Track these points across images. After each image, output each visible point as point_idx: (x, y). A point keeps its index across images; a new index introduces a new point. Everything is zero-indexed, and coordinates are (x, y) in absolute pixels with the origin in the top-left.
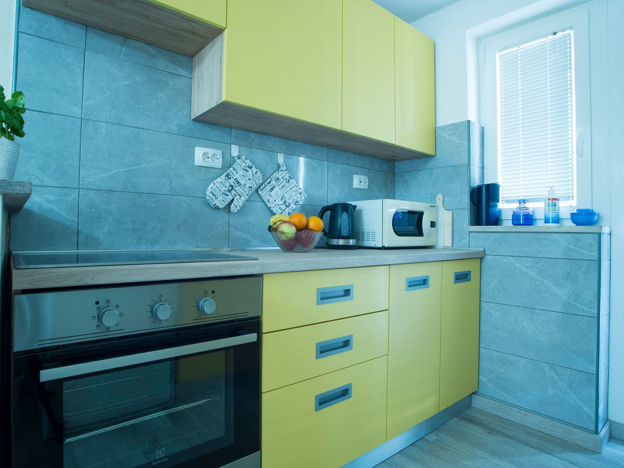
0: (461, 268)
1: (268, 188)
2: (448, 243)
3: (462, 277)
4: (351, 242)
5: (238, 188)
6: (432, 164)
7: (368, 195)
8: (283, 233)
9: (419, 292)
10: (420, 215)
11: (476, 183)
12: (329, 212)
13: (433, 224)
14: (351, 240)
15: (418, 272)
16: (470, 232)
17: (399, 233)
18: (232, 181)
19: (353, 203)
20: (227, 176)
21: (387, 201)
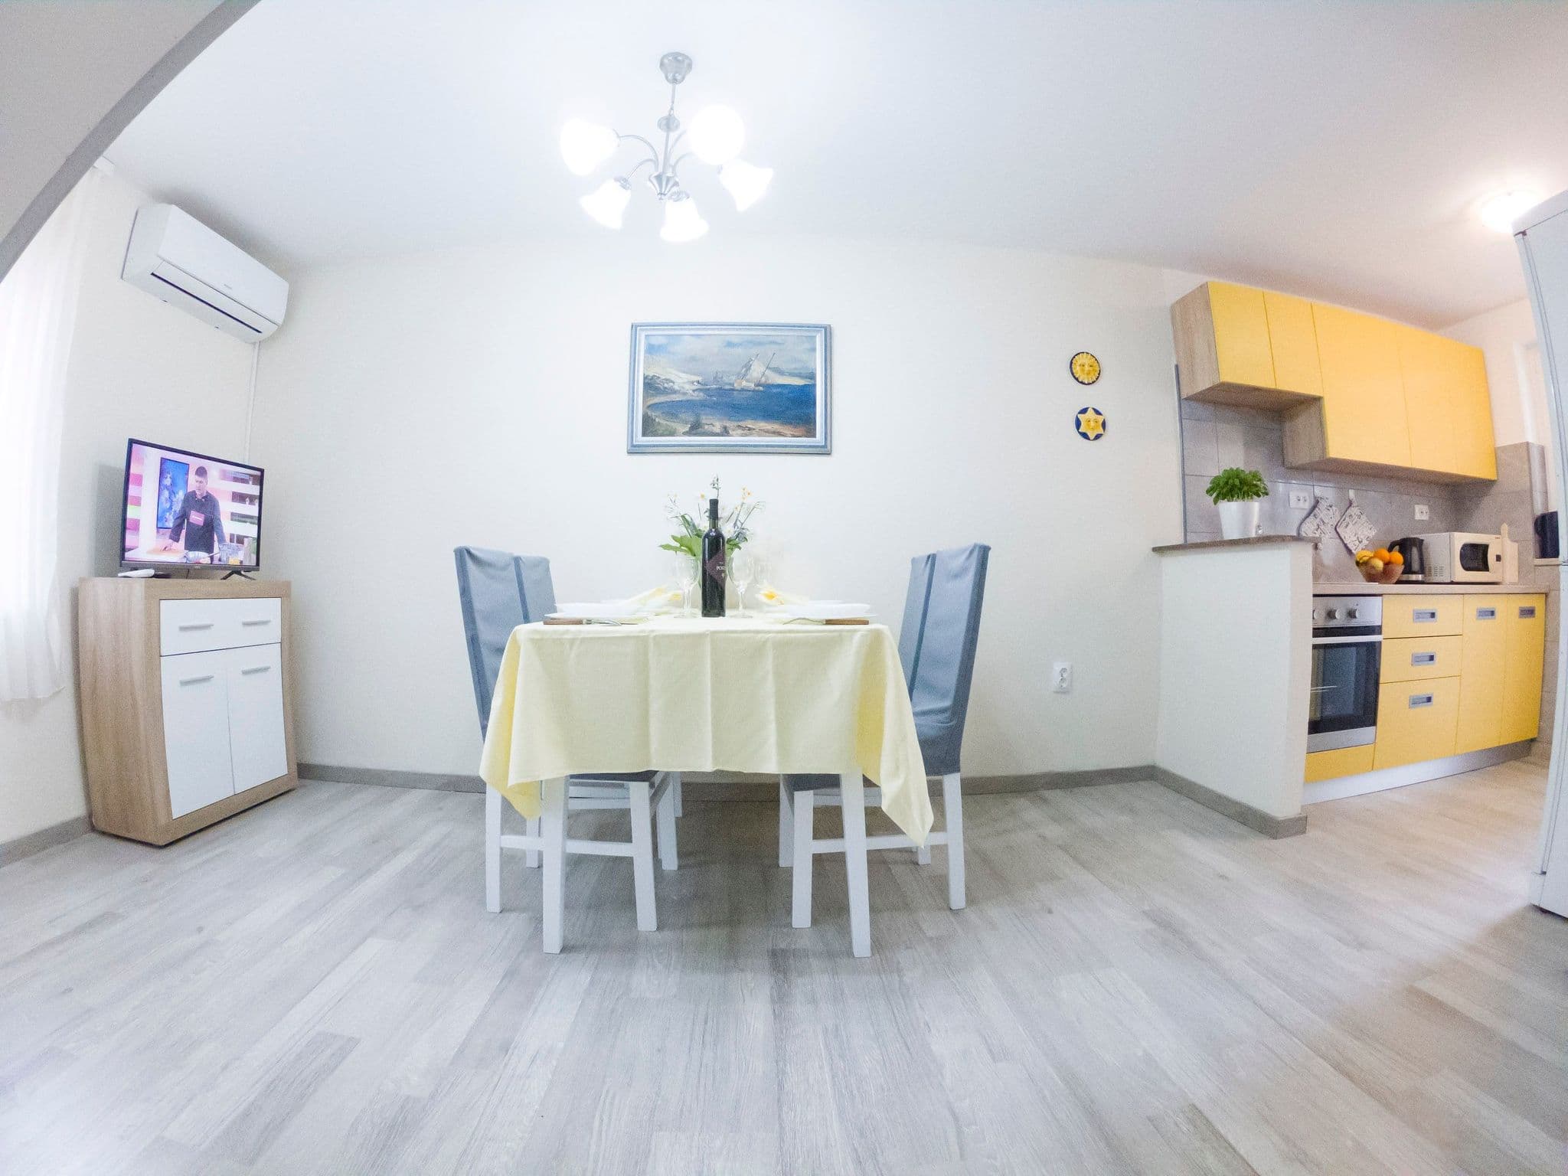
0: (1527, 602)
1: (1344, 525)
2: (1515, 579)
3: (1528, 612)
4: (1420, 577)
5: (1322, 527)
6: (1494, 490)
7: (1429, 527)
8: (1373, 567)
9: (1488, 622)
10: (1485, 547)
11: (1539, 510)
12: (1397, 547)
13: (1499, 558)
14: (1420, 576)
15: (1487, 603)
16: (1536, 566)
17: (1467, 568)
18: (1318, 520)
19: (1421, 537)
20: (1315, 515)
21: (1457, 534)
